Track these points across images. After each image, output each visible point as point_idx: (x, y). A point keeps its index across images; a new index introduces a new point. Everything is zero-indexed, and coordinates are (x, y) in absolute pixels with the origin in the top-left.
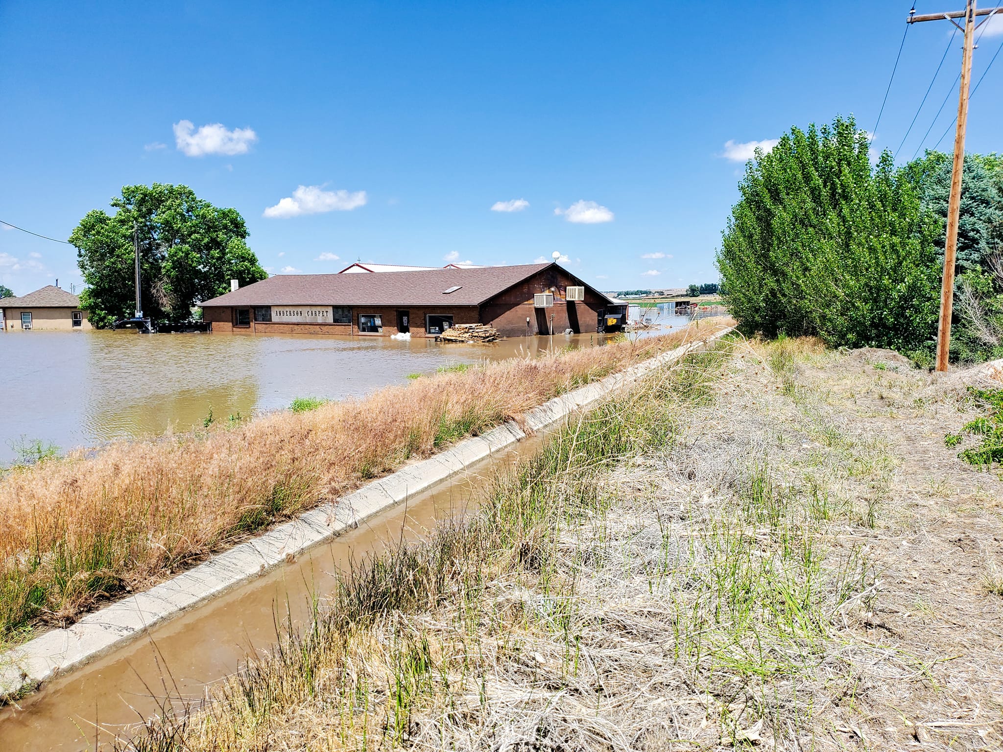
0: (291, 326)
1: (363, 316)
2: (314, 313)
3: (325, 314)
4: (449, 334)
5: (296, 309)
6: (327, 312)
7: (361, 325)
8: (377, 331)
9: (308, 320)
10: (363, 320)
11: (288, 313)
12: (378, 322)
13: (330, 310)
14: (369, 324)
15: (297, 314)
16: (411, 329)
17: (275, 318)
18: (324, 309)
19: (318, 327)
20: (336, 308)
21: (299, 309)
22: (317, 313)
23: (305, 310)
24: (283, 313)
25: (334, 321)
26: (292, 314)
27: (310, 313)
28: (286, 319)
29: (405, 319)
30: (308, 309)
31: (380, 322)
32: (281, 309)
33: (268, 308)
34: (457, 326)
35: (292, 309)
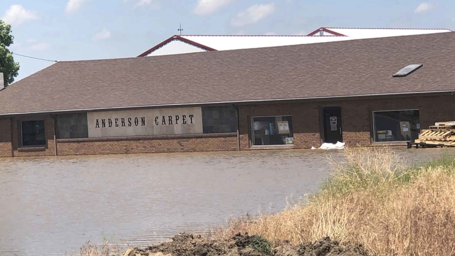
0: (125, 143)
1: (256, 120)
2: (167, 119)
3: (188, 119)
4: (429, 137)
5: (133, 115)
6: (191, 116)
7: (253, 134)
8: (283, 143)
9: (156, 131)
10: (256, 126)
11: (119, 122)
12: (283, 127)
13: (198, 114)
14: (267, 133)
15: (136, 122)
16: (345, 134)
17: (93, 131)
18: (186, 112)
19: (175, 141)
20: (207, 109)
21: (140, 115)
22: (174, 119)
23: (149, 116)
24: (110, 122)
25: (205, 130)
26: (127, 123)
27: (160, 120)
28: (114, 131)
29: (333, 120)
30: (157, 113)
31: (287, 128)
32: (105, 116)
33: (83, 114)
34: (437, 124)
35: (125, 116)
